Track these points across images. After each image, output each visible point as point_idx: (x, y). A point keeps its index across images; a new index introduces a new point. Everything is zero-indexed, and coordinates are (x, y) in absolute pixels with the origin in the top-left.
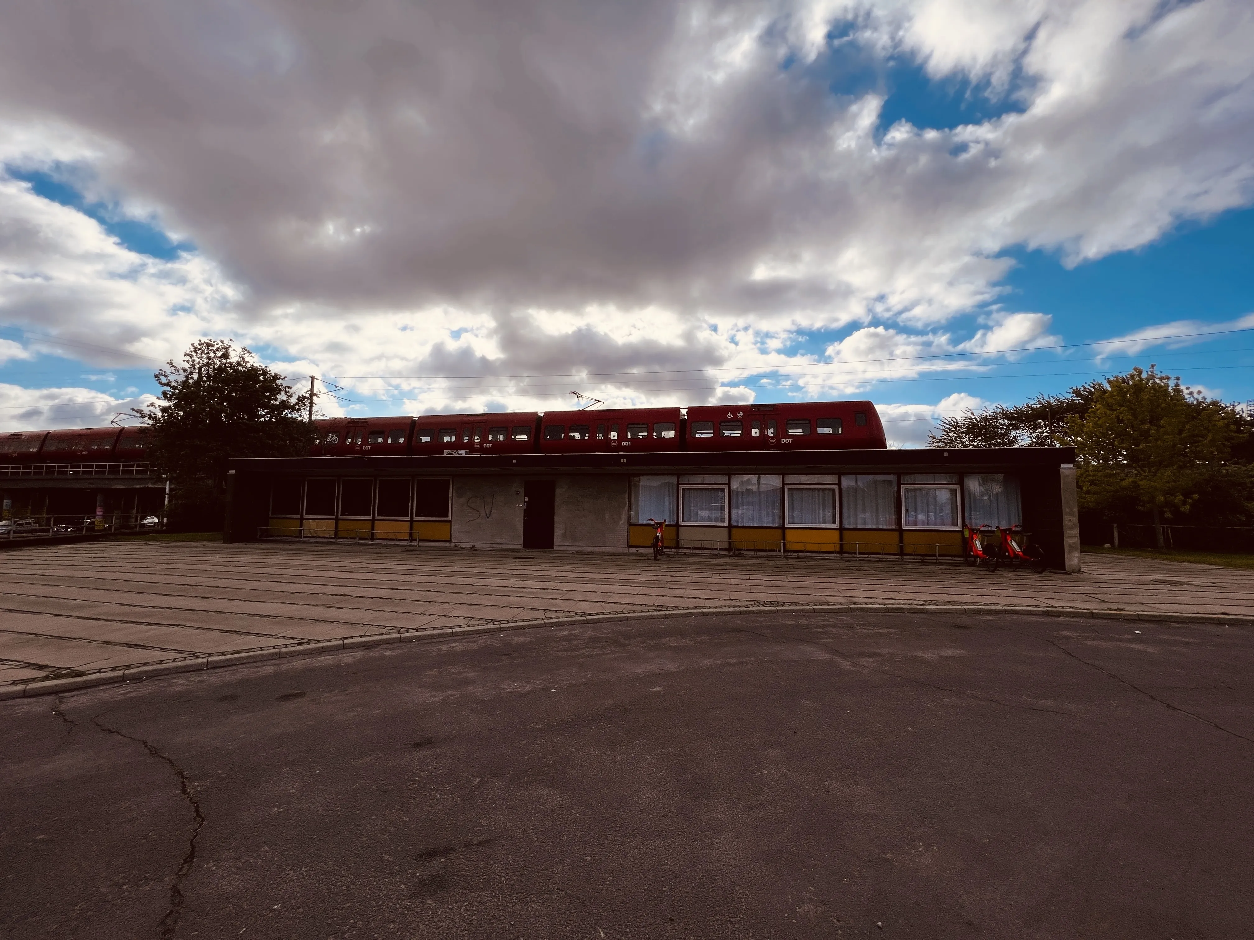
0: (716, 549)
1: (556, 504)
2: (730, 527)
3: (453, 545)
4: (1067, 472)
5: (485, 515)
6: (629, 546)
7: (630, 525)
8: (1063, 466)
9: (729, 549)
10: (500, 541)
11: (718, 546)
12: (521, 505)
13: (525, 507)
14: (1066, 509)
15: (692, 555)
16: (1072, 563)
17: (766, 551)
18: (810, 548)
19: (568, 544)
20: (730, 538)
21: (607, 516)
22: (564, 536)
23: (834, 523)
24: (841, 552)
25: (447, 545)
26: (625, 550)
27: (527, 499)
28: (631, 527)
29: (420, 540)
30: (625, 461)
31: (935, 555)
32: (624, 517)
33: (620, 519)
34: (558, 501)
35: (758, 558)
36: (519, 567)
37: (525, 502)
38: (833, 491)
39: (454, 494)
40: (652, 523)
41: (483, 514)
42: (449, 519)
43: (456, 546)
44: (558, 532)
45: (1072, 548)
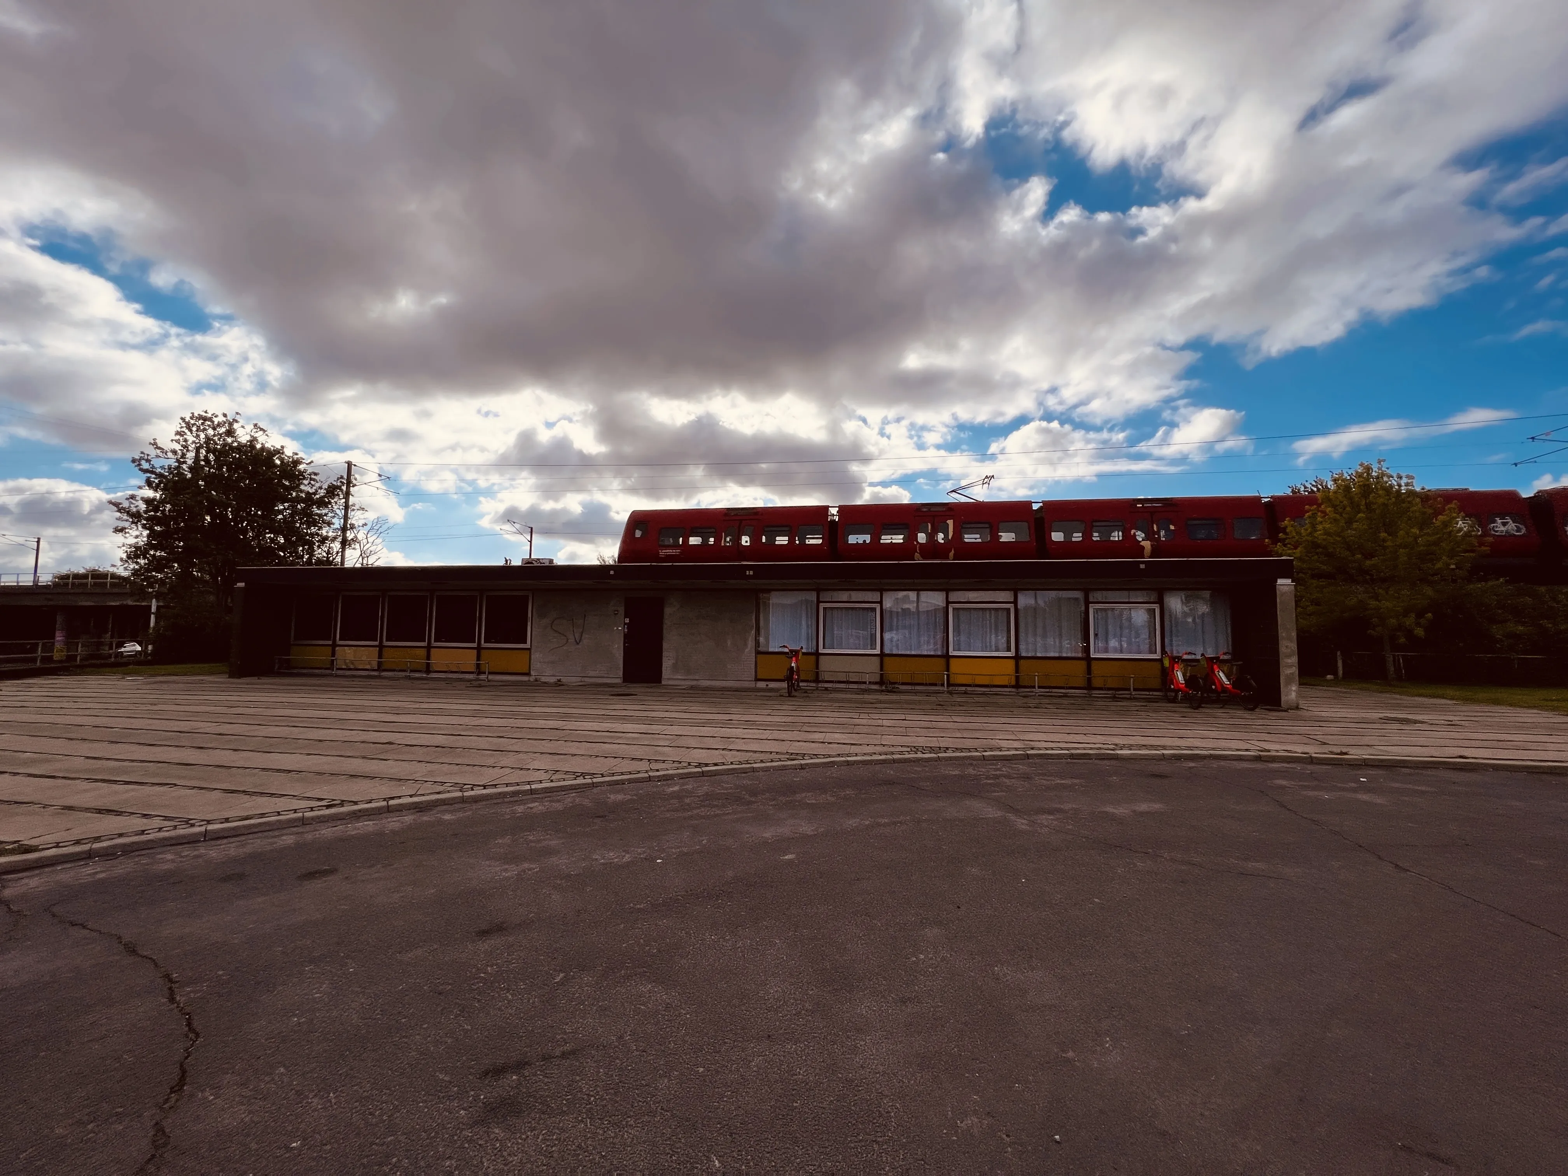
0: (865, 683)
1: (665, 627)
2: (882, 655)
3: (532, 679)
4: (1286, 589)
5: (573, 640)
6: (757, 680)
7: (758, 653)
8: (1280, 581)
9: (881, 682)
10: (592, 673)
11: (867, 678)
12: (620, 628)
13: (626, 630)
14: (1282, 633)
15: (836, 690)
16: (1290, 697)
17: (926, 685)
18: (980, 680)
19: (679, 677)
20: (882, 669)
21: (729, 643)
22: (675, 668)
23: (1009, 650)
24: (1017, 686)
25: (525, 678)
26: (752, 685)
27: (627, 620)
28: (759, 656)
29: (490, 673)
30: (751, 573)
31: (1129, 690)
32: (751, 643)
33: (746, 645)
34: (667, 622)
35: (916, 693)
36: (617, 707)
37: (625, 624)
38: (1008, 610)
39: (534, 613)
40: (786, 650)
41: (572, 640)
42: (528, 646)
43: (536, 680)
44: (667, 664)
45: (1290, 680)
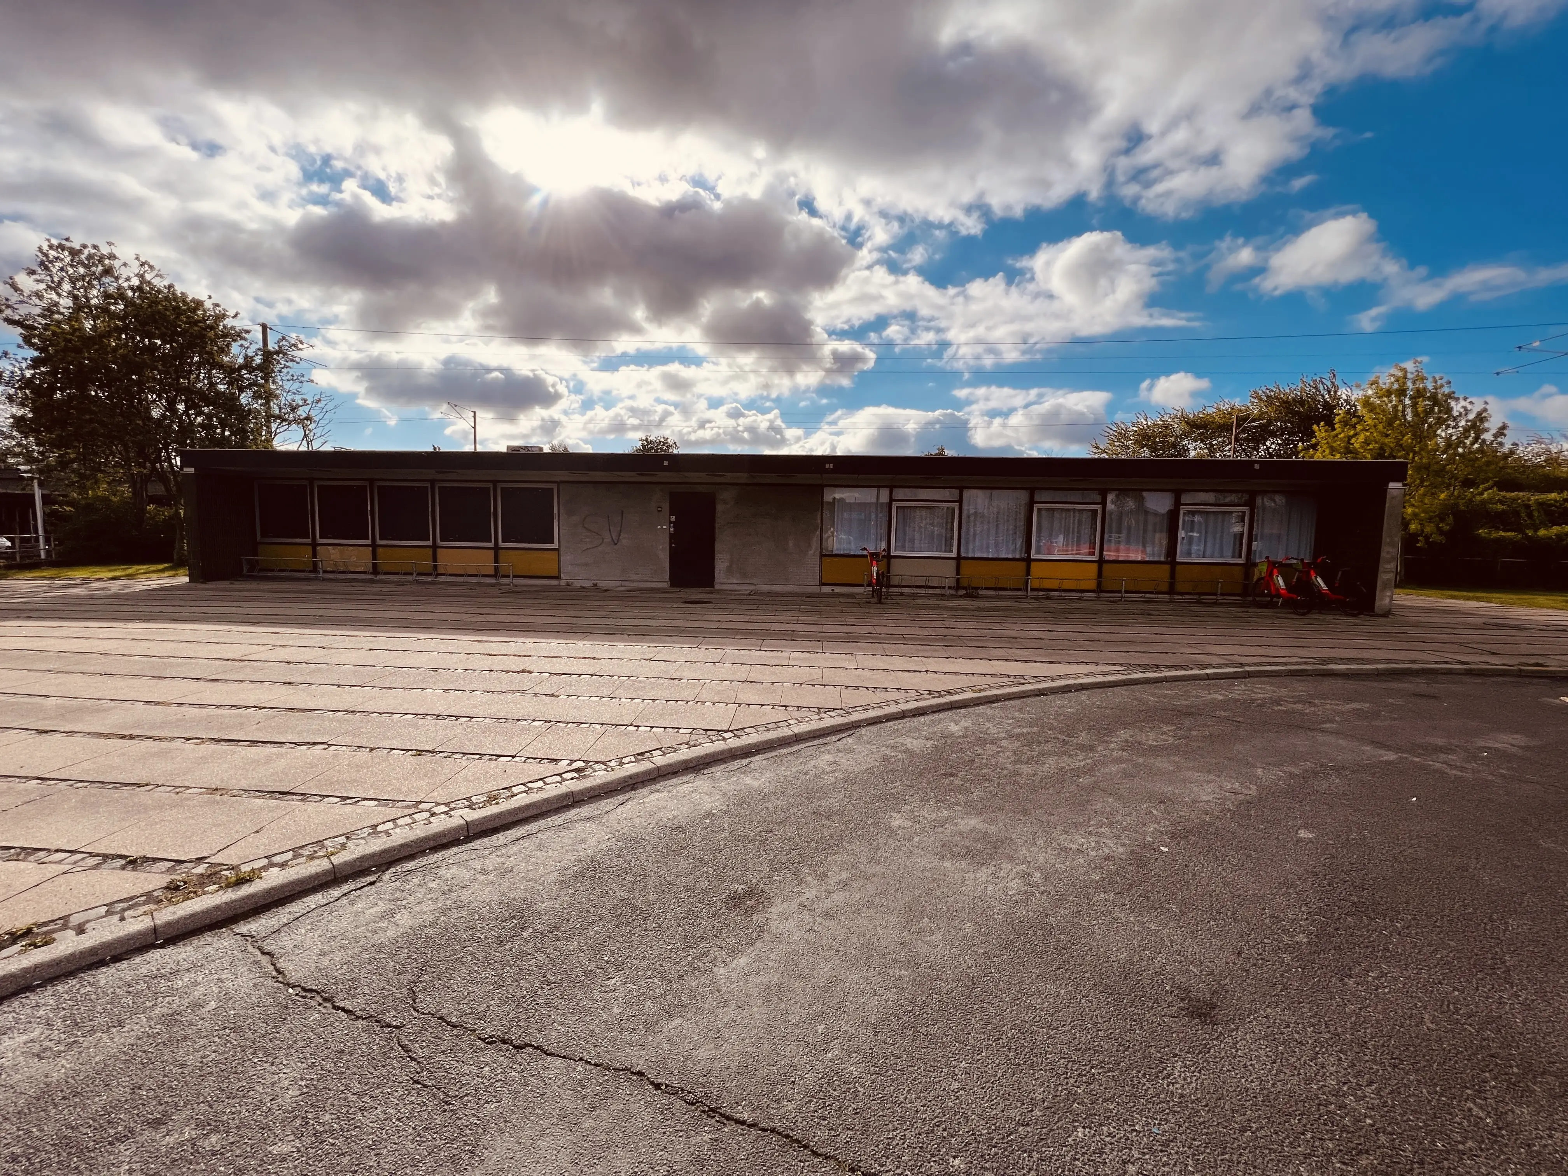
0: (944, 588)
1: (717, 526)
2: (959, 559)
3: (563, 583)
4: (1395, 493)
5: (610, 540)
6: (822, 584)
7: (823, 555)
8: (1392, 485)
9: (958, 587)
10: (634, 577)
12: (664, 528)
13: (672, 529)
14: (1386, 539)
15: (914, 596)
16: (1384, 602)
17: (1010, 590)
18: (1066, 585)
19: (735, 581)
20: (958, 573)
21: (791, 544)
22: (729, 570)
24: (1100, 589)
25: (554, 582)
26: (816, 589)
27: (673, 518)
28: (823, 558)
29: (514, 577)
30: (831, 466)
32: (815, 544)
33: (810, 545)
34: (720, 520)
35: (1000, 598)
37: (671, 522)
38: (1095, 512)
39: (561, 511)
40: (865, 553)
41: (608, 540)
42: (555, 545)
43: (568, 585)
44: (721, 565)
45: (1385, 586)
